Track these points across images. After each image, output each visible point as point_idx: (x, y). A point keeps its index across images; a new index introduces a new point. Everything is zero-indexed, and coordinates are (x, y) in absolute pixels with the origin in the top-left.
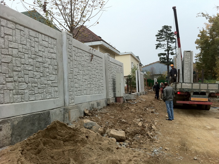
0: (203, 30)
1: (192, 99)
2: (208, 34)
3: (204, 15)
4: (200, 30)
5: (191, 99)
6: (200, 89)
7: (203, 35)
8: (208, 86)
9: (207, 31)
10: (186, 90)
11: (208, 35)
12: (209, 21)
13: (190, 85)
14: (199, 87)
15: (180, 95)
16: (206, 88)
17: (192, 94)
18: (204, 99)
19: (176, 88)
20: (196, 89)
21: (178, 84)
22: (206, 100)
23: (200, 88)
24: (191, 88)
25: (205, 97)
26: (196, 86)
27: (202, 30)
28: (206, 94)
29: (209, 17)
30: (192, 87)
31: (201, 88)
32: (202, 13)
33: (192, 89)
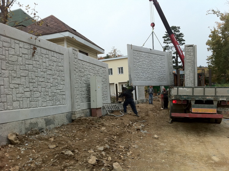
0: (215, 30)
1: (194, 110)
2: (220, 33)
3: (214, 12)
4: (211, 30)
5: (191, 110)
6: (204, 96)
7: (214, 35)
8: (216, 91)
9: (219, 30)
10: (185, 97)
11: (220, 35)
12: (220, 18)
13: (190, 90)
14: (203, 92)
15: (177, 104)
16: (214, 94)
17: (193, 103)
18: (211, 111)
19: (171, 95)
20: (199, 96)
21: (172, 89)
22: (214, 111)
23: (204, 94)
24: (191, 94)
25: (212, 108)
26: (199, 92)
27: (213, 30)
28: (214, 102)
29: (220, 14)
30: (193, 94)
31: (206, 94)
32: (213, 11)
33: (193, 96)
